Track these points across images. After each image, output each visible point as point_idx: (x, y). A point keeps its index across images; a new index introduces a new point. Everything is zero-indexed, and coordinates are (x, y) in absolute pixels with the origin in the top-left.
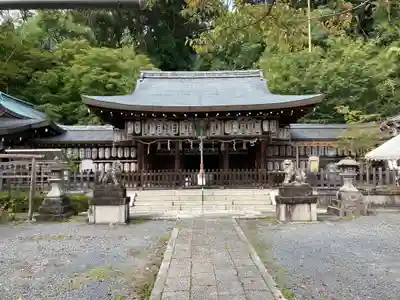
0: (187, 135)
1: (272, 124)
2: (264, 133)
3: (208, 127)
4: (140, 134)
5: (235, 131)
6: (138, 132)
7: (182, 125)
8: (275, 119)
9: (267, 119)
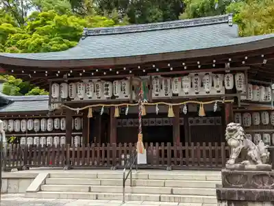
0: (122, 98)
1: (237, 78)
2: (226, 91)
3: (149, 87)
4: (68, 99)
5: (186, 90)
7: (117, 85)
8: (243, 72)
9: (231, 72)
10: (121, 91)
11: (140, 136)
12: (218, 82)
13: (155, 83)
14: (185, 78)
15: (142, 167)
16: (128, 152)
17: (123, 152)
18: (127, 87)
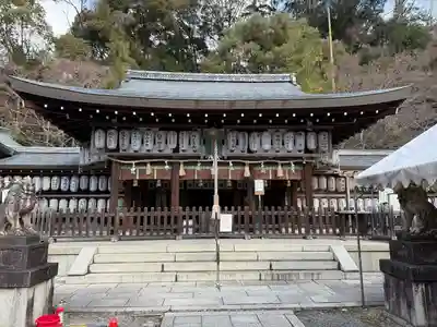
0: (190, 152)
1: (321, 137)
2: (307, 150)
4: (117, 149)
5: (265, 147)
6: (113, 145)
7: (184, 136)
8: (326, 131)
9: (314, 130)
10: (189, 144)
11: (216, 197)
12: (301, 141)
13: (231, 138)
14: (266, 134)
15: (225, 236)
16: (191, 218)
17: (184, 218)
18: (197, 140)
